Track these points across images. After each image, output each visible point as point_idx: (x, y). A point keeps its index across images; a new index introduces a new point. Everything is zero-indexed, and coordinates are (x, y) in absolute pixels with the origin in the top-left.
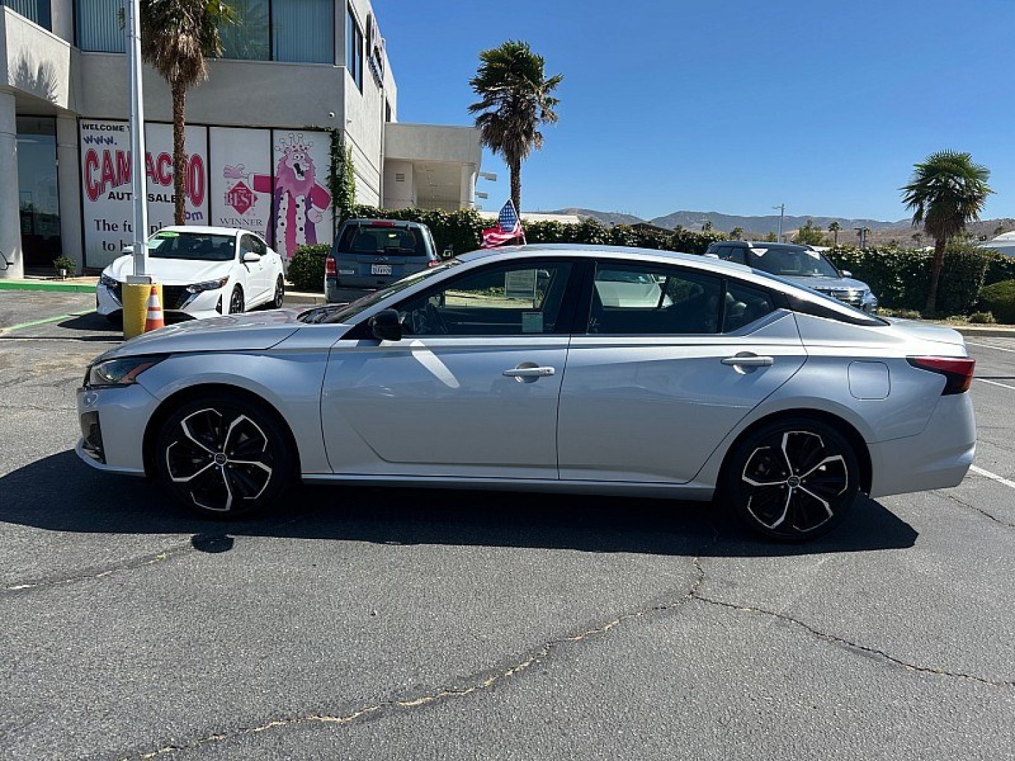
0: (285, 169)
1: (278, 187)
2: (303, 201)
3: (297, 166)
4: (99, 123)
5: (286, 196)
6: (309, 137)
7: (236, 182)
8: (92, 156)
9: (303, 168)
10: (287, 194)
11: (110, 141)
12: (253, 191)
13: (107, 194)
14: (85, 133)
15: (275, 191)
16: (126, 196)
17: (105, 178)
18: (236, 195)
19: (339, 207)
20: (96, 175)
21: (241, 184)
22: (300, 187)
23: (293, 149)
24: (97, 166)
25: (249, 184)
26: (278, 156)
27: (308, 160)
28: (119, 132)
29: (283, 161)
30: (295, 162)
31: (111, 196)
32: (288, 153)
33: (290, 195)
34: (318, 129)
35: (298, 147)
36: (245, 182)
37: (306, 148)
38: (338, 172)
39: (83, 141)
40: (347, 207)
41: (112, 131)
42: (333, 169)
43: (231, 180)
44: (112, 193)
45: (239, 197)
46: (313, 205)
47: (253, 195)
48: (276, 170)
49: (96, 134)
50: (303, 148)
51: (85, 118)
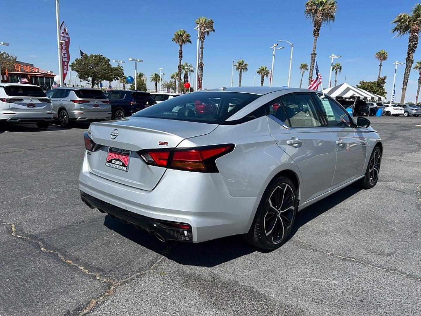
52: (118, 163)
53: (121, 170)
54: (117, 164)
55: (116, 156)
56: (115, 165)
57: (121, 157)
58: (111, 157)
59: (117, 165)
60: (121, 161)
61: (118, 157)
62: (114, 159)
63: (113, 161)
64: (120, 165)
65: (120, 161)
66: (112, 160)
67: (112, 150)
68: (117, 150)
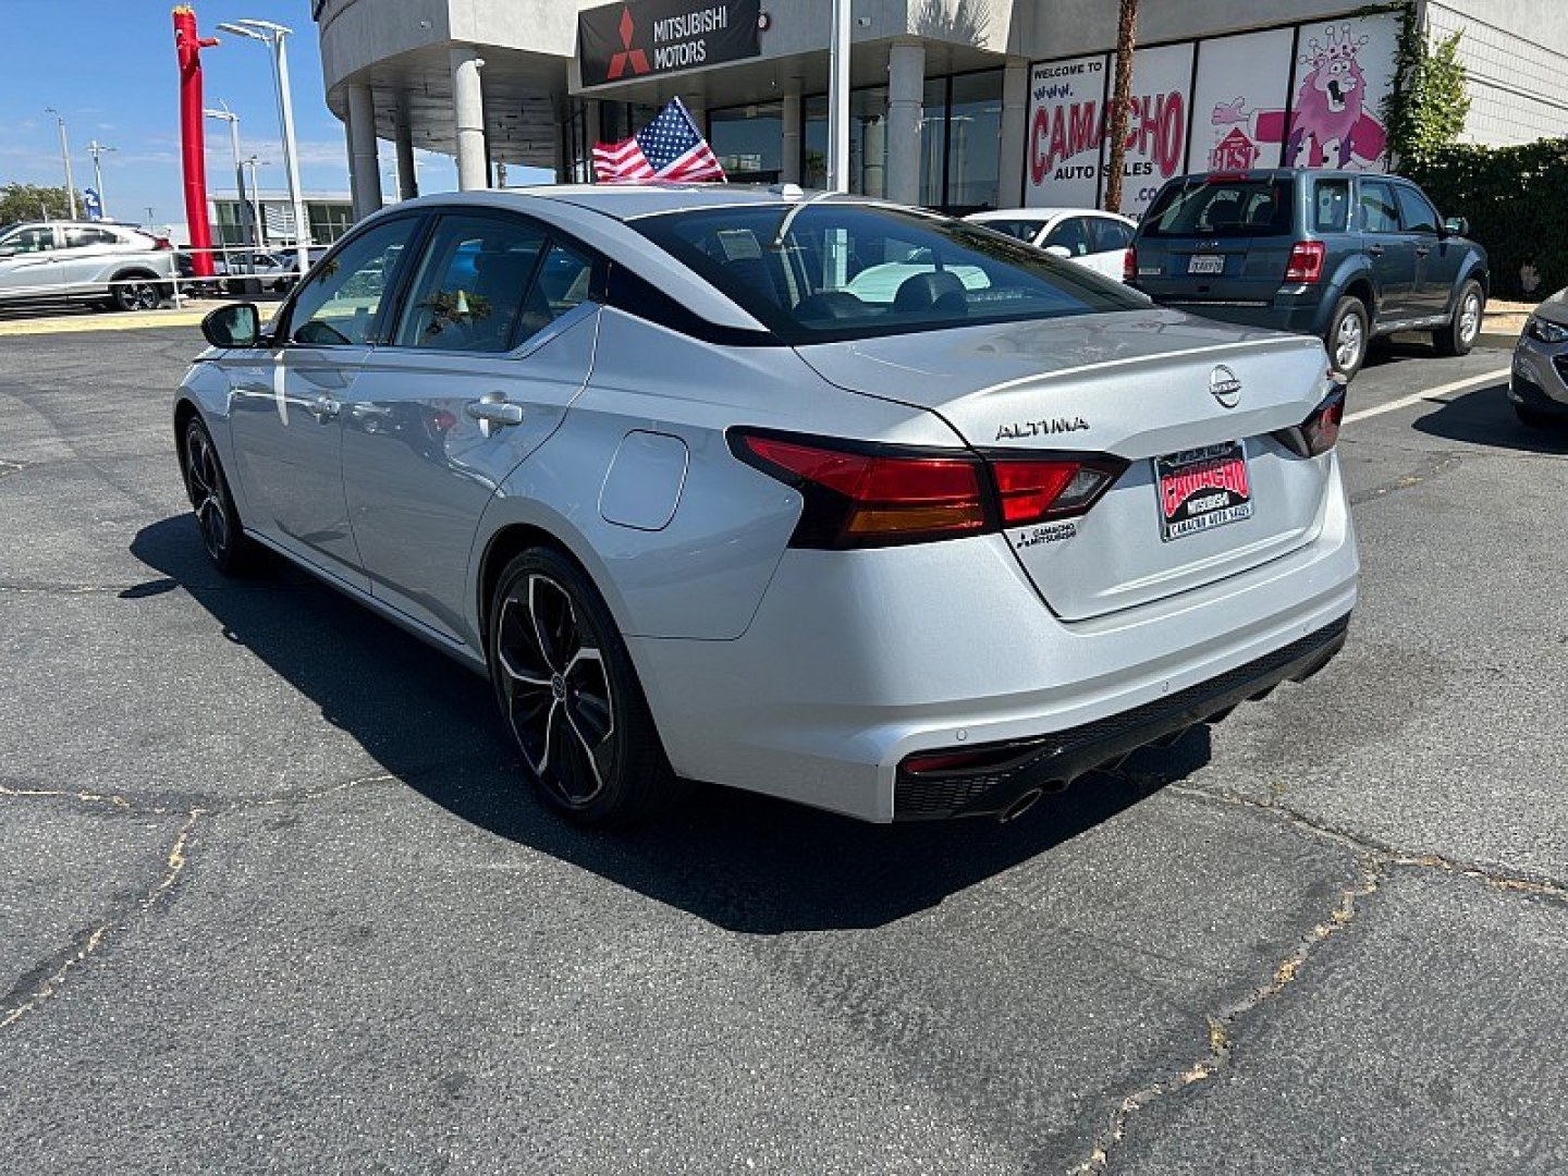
0: (1313, 96)
1: (1296, 128)
2: (1336, 149)
3: (1333, 86)
4: (1053, 66)
5: (1307, 145)
6: (1359, 28)
7: (1230, 129)
8: (1042, 117)
9: (1343, 88)
10: (1309, 139)
11: (1065, 91)
12: (1255, 143)
13: (1054, 172)
14: (1037, 84)
15: (1290, 137)
16: (1076, 172)
17: (1055, 147)
18: (1226, 151)
19: (1398, 151)
20: (1044, 146)
21: (1237, 133)
22: (1333, 121)
23: (1330, 55)
24: (1045, 131)
25: (1249, 130)
26: (1304, 71)
27: (1356, 72)
28: (1076, 75)
29: (1311, 80)
30: (1333, 78)
31: (1059, 175)
32: (1321, 63)
33: (1314, 142)
34: (1376, 10)
35: (1339, 50)
36: (1242, 126)
37: (1354, 50)
38: (1404, 86)
39: (1033, 97)
40: (1411, 152)
41: (1069, 75)
42: (1397, 83)
43: (1222, 127)
44: (1060, 170)
45: (1231, 155)
46: (1353, 155)
47: (1253, 149)
48: (1296, 98)
49: (1048, 83)
50: (1349, 50)
51: (1038, 63)
52: (1211, 502)
53: (1232, 522)
54: (1209, 511)
55: (1195, 483)
56: (1207, 517)
57: (1213, 478)
58: (1179, 494)
59: (1212, 514)
60: (1222, 491)
61: (1204, 480)
62: (1191, 499)
63: (1191, 507)
64: (1224, 507)
65: (1213, 492)
66: (1184, 506)
67: (1170, 468)
68: (1195, 454)
